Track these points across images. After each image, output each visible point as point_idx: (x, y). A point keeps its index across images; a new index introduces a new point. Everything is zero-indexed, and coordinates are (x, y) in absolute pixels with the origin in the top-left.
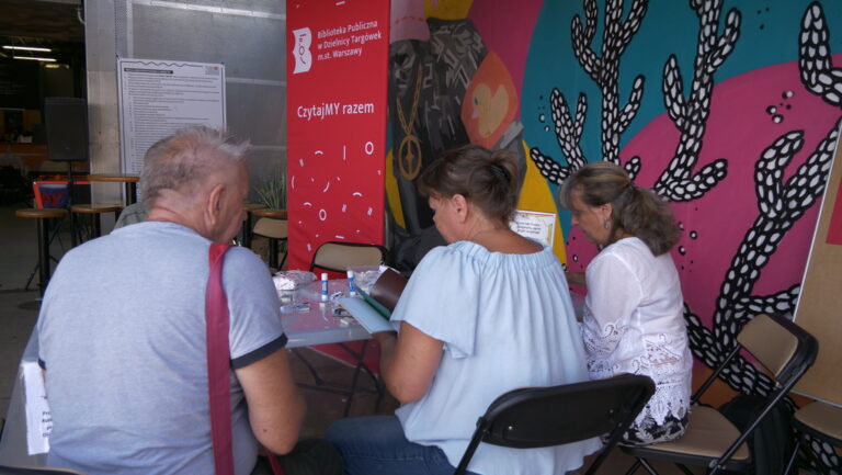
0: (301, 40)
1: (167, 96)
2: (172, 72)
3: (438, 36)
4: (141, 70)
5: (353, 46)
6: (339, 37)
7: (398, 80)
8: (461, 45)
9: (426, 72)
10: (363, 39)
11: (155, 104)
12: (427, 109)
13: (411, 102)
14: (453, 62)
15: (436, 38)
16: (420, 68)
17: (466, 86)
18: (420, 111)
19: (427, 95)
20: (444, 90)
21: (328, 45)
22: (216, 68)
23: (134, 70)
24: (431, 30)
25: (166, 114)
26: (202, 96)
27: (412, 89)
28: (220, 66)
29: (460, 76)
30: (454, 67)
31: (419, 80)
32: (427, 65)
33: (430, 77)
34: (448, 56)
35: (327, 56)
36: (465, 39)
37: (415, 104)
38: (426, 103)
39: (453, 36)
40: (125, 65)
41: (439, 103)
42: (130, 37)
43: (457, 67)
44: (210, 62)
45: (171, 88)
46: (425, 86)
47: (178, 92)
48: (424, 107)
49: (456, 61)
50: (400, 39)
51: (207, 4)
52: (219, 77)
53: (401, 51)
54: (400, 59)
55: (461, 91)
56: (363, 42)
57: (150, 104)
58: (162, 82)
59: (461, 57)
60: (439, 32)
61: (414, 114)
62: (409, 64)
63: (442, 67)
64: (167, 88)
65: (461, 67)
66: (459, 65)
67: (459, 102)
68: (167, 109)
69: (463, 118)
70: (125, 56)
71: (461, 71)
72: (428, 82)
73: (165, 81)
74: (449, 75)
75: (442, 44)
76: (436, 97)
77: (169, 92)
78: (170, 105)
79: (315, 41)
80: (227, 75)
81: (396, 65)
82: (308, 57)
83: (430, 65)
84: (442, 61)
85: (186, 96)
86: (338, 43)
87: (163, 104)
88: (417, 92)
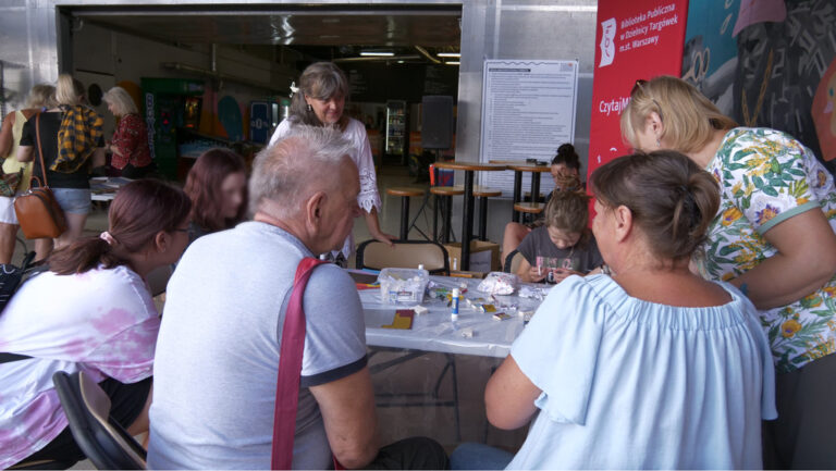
0: (607, 32)
1: (523, 92)
2: (529, 70)
3: (796, 15)
4: (503, 70)
5: (651, 34)
6: (638, 25)
7: (746, 69)
8: (820, 22)
9: (777, 59)
10: (659, 26)
11: (511, 100)
12: (774, 103)
13: (758, 93)
14: (809, 44)
15: (792, 18)
16: (771, 55)
17: (822, 74)
18: (766, 103)
19: (775, 86)
20: (795, 79)
21: (629, 35)
22: (571, 65)
23: (497, 70)
24: (788, 9)
25: (522, 109)
26: (555, 92)
27: (759, 80)
28: (574, 63)
29: (816, 61)
30: (810, 50)
31: (769, 69)
32: (780, 50)
33: (781, 65)
34: (804, 39)
35: (628, 47)
36: (826, 16)
37: (761, 97)
38: (774, 95)
39: (813, 13)
40: (490, 66)
41: (788, 95)
42: (497, 41)
43: (813, 51)
44: (565, 59)
45: (528, 85)
46: (774, 76)
47: (534, 89)
48: (770, 101)
49: (813, 43)
50: (753, 22)
51: (567, 4)
52: (573, 73)
53: (753, 36)
54: (751, 45)
55: (814, 80)
56: (660, 29)
57: (508, 100)
58: (521, 80)
59: (819, 38)
60: (798, 10)
61: (759, 108)
62: (759, 51)
63: (796, 52)
64: (523, 85)
65: (819, 50)
66: (816, 48)
67: (810, 93)
68: (522, 104)
69: (813, 113)
70: (491, 57)
71: (818, 56)
72: (778, 71)
73: (523, 80)
74: (803, 61)
75: (798, 24)
76: (785, 88)
77: (525, 89)
78: (526, 101)
79: (619, 31)
80: (580, 71)
81: (745, 51)
82: (611, 50)
83: (782, 51)
84: (796, 44)
85: (540, 92)
86: (639, 31)
87: (520, 100)
88: (765, 83)
